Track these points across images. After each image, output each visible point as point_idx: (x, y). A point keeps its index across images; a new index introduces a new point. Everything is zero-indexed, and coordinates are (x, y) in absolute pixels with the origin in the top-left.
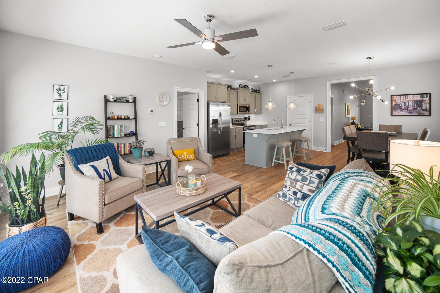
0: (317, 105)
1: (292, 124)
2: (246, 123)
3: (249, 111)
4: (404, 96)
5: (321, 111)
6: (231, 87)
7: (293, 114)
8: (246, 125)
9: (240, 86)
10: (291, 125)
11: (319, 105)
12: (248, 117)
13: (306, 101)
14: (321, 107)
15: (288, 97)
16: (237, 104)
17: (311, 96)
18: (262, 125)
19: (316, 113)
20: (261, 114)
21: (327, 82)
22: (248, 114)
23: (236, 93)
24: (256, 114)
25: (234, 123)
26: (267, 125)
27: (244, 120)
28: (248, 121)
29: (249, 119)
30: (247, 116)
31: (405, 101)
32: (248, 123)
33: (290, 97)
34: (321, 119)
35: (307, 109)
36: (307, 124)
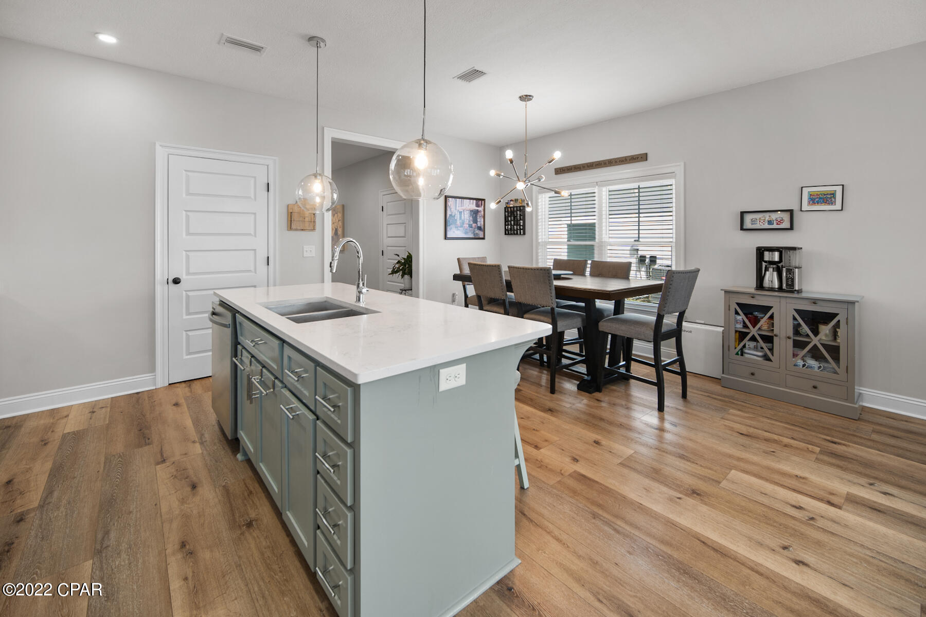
1: (183, 277)
4: (460, 199)
5: (307, 224)
7: (188, 234)
10: (176, 281)
13: (252, 181)
17: (271, 167)
19: (290, 228)
21: (326, 130)
31: (460, 209)
33: (172, 151)
34: (305, 249)
35: (255, 214)
36: (253, 271)
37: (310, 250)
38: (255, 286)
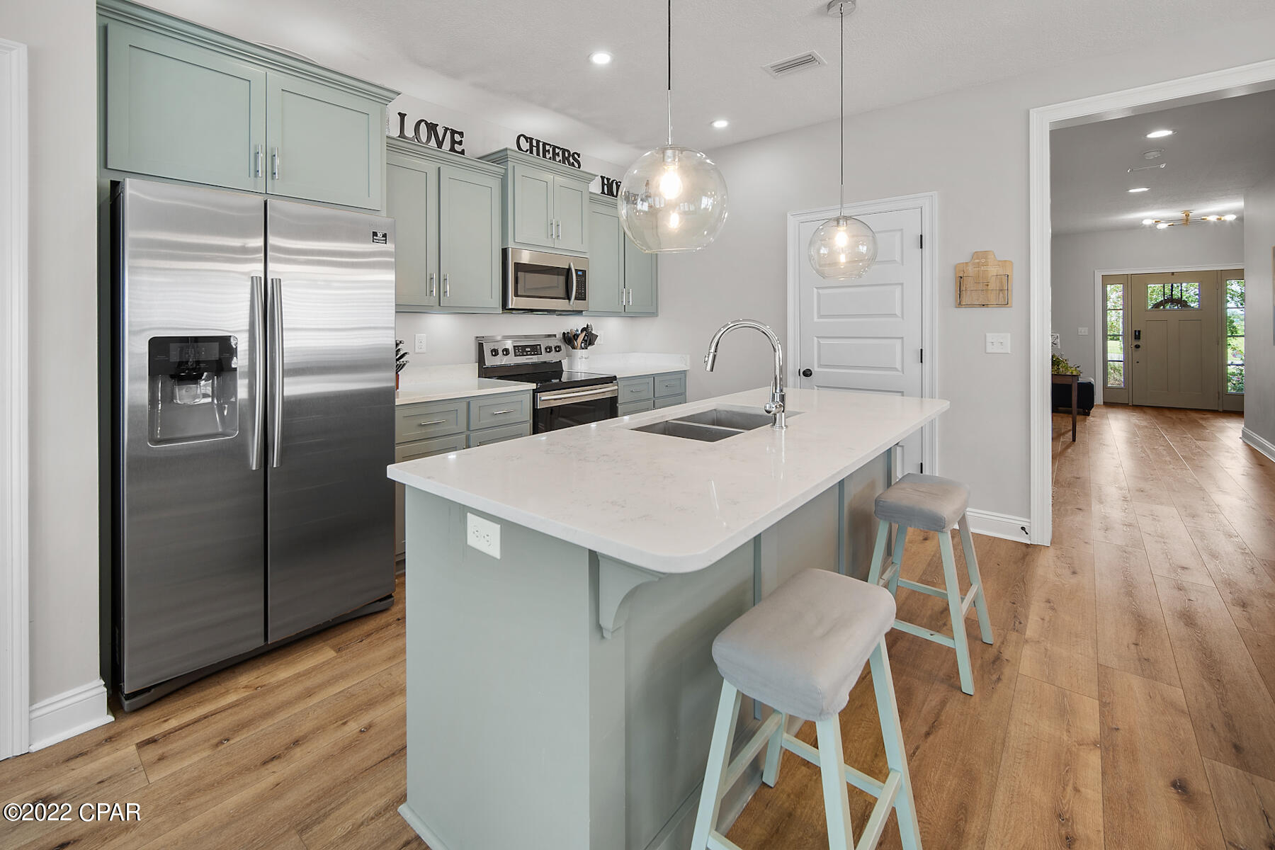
0: (964, 258)
1: (815, 369)
2: (571, 366)
3: (582, 296)
5: (992, 295)
6: (453, 142)
7: (820, 316)
8: (570, 373)
9: (525, 145)
10: (807, 373)
11: (981, 257)
12: (583, 330)
13: (899, 235)
14: (993, 270)
15: (792, 222)
16: (505, 252)
17: (927, 210)
18: (654, 376)
19: (960, 305)
20: (653, 314)
21: (1034, 114)
22: (579, 312)
23: (495, 184)
24: (625, 313)
25: (490, 361)
26: (685, 371)
27: (558, 349)
28: (580, 353)
29: (590, 339)
30: (575, 324)
32: (581, 364)
33: (803, 218)
34: (989, 339)
35: (902, 284)
36: (900, 369)
37: (1001, 342)
38: (902, 393)
